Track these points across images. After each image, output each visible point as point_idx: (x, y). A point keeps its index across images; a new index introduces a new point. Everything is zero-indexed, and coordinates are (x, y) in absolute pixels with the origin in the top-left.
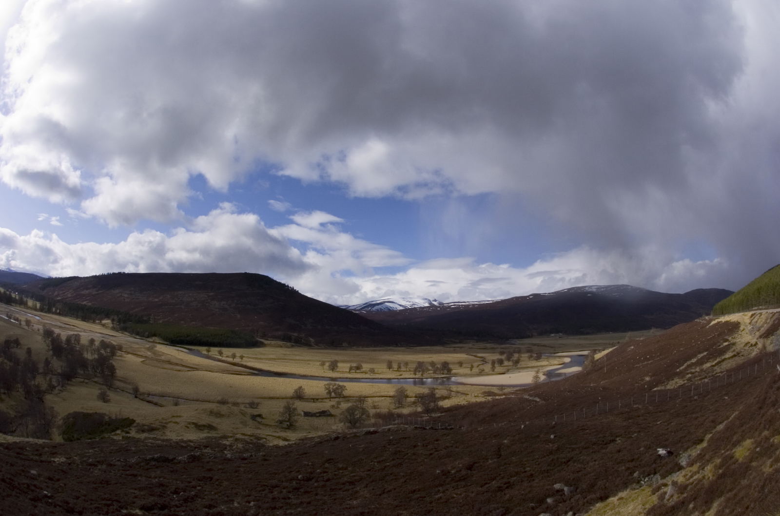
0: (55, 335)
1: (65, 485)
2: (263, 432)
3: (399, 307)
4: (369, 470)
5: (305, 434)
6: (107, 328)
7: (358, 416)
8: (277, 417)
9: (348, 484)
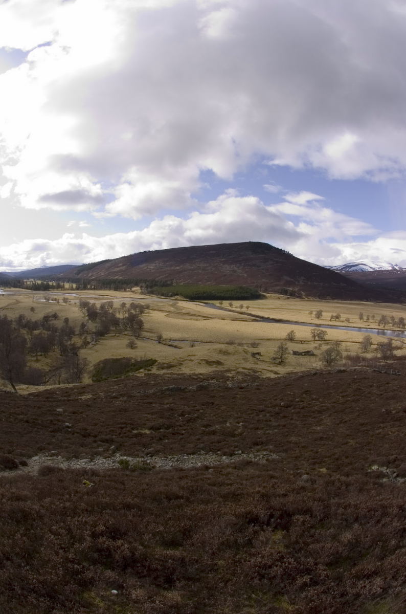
0: (91, 305)
1: (87, 416)
2: (260, 366)
3: (369, 268)
4: (335, 403)
5: (292, 369)
6: (136, 293)
7: (334, 357)
8: (272, 355)
9: (317, 412)
